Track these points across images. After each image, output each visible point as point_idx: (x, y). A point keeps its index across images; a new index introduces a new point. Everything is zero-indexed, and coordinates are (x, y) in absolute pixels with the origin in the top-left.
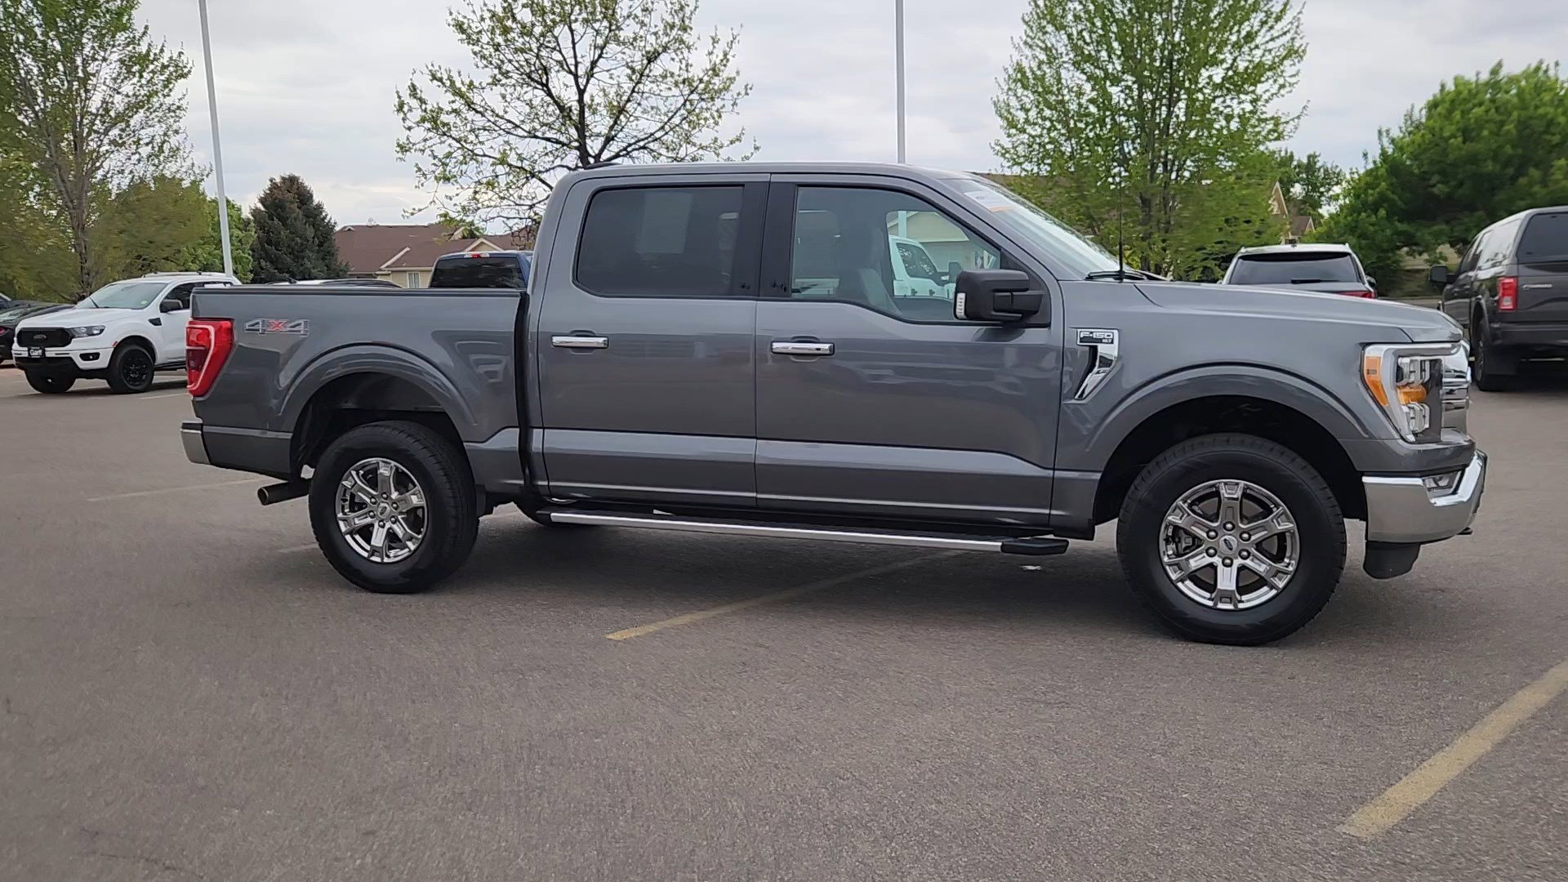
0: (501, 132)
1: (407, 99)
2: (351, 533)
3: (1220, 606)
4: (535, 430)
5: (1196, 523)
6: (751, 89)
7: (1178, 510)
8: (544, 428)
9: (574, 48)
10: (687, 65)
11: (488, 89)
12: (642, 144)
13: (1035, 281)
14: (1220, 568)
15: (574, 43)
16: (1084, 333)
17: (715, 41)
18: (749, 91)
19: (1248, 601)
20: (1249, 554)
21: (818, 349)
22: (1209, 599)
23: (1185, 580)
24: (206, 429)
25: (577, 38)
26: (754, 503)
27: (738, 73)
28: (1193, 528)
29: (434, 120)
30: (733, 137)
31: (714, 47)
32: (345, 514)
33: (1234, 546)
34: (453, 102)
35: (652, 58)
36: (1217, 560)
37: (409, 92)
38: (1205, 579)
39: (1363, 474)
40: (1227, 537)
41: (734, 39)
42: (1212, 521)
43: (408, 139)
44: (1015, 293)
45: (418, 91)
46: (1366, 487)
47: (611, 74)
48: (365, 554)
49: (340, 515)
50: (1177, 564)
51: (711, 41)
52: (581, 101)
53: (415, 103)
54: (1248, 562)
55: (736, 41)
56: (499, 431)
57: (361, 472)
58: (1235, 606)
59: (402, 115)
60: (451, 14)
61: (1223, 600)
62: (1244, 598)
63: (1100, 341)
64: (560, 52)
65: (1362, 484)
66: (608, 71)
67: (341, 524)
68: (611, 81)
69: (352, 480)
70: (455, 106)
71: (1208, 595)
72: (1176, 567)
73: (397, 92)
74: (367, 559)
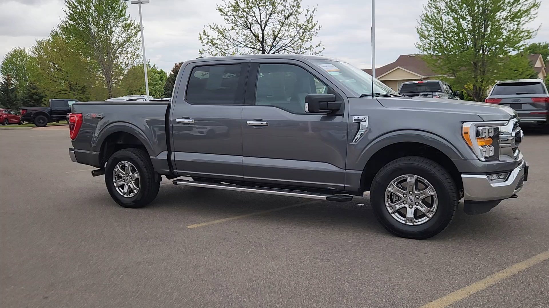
0: (235, 46)
1: (202, 35)
2: (118, 187)
3: (408, 223)
4: (172, 152)
5: (398, 191)
6: (321, 27)
7: (391, 186)
8: (175, 151)
9: (260, 16)
10: (297, 20)
11: (231, 31)
12: (284, 48)
13: (338, 98)
14: (408, 208)
15: (260, 14)
16: (356, 118)
17: (308, 11)
18: (320, 28)
19: (419, 222)
20: (419, 203)
21: (262, 124)
22: (404, 221)
23: (395, 213)
24: (75, 150)
25: (261, 12)
26: (242, 179)
27: (317, 22)
28: (397, 193)
29: (212, 43)
30: (317, 45)
31: (308, 13)
32: (116, 180)
33: (413, 201)
34: (219, 36)
35: (287, 18)
36: (407, 206)
37: (203, 33)
38: (402, 213)
39: (462, 173)
40: (410, 197)
41: (315, 10)
42: (405, 190)
43: (203, 49)
44: (329, 103)
45: (206, 33)
46: (462, 178)
47: (273, 24)
48: (122, 194)
49: (114, 181)
50: (391, 207)
51: (306, 11)
52: (263, 33)
53: (205, 37)
54: (419, 207)
55: (316, 10)
56: (161, 152)
57: (121, 166)
58: (413, 224)
59: (201, 41)
60: (217, 6)
61: (409, 221)
62: (417, 221)
63: (361, 121)
64: (255, 17)
65: (461, 177)
66: (272, 23)
67: (115, 184)
68: (274, 26)
69: (118, 168)
70: (219, 37)
71: (404, 219)
72: (391, 208)
73: (199, 33)
74: (122, 196)
